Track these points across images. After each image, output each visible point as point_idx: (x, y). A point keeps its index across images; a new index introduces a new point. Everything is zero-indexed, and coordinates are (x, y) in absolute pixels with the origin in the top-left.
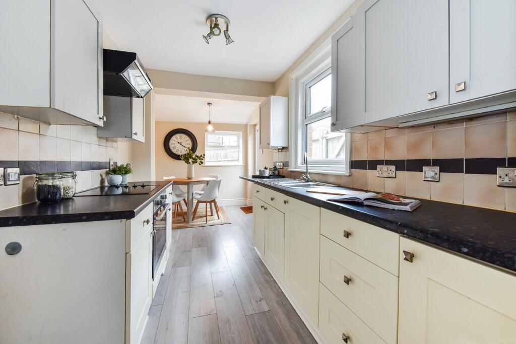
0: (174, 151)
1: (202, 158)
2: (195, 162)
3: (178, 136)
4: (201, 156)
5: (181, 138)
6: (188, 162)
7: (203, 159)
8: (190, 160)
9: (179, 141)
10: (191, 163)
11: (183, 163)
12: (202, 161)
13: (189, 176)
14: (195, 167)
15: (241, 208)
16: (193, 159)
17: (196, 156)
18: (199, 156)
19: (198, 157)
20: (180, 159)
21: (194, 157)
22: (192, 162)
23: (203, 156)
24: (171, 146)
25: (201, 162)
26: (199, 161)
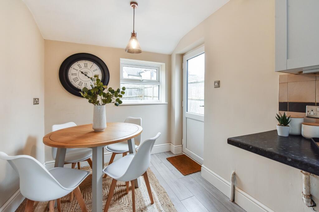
0: (76, 84)
1: (120, 94)
2: (107, 100)
3: (82, 63)
4: (118, 91)
5: (86, 66)
6: (93, 101)
7: (121, 96)
8: (99, 98)
9: (84, 70)
10: (101, 102)
11: (84, 102)
12: (121, 99)
13: (97, 127)
14: (107, 110)
15: (169, 159)
16: (104, 95)
17: (111, 90)
18: (115, 90)
19: (112, 91)
20: (80, 96)
21: (106, 91)
22: (103, 100)
23: (121, 90)
24: (71, 78)
25: (118, 100)
26: (114, 99)
